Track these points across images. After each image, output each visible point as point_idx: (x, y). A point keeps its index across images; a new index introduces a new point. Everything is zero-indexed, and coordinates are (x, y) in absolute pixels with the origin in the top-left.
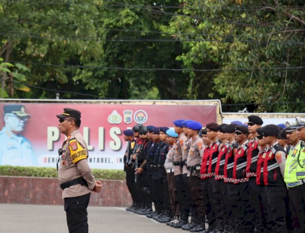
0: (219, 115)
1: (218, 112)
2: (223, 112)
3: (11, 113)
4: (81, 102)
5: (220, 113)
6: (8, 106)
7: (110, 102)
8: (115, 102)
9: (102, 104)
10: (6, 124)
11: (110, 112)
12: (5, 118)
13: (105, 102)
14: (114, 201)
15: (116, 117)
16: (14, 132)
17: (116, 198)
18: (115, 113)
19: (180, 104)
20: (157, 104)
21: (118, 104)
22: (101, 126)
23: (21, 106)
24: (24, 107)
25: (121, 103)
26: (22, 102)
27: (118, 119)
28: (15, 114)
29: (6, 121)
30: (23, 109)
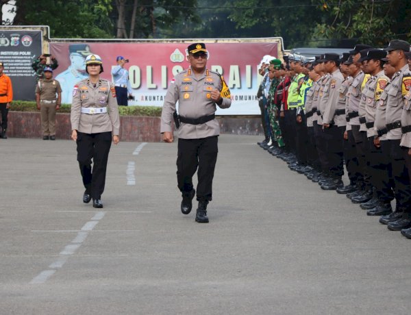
0: (281, 53)
1: (279, 49)
2: (285, 49)
3: (76, 52)
4: (144, 41)
5: (282, 50)
6: (72, 46)
7: (172, 41)
8: (177, 41)
9: (165, 42)
10: (72, 64)
11: (172, 50)
12: (71, 57)
13: (167, 41)
14: (154, 137)
15: (179, 56)
16: (79, 71)
17: (155, 134)
18: (177, 52)
19: (242, 42)
20: (219, 42)
21: (181, 42)
22: (164, 65)
23: (86, 46)
24: (89, 46)
25: (183, 41)
26: (87, 41)
27: (180, 57)
28: (80, 53)
29: (72, 60)
30: (87, 49)
